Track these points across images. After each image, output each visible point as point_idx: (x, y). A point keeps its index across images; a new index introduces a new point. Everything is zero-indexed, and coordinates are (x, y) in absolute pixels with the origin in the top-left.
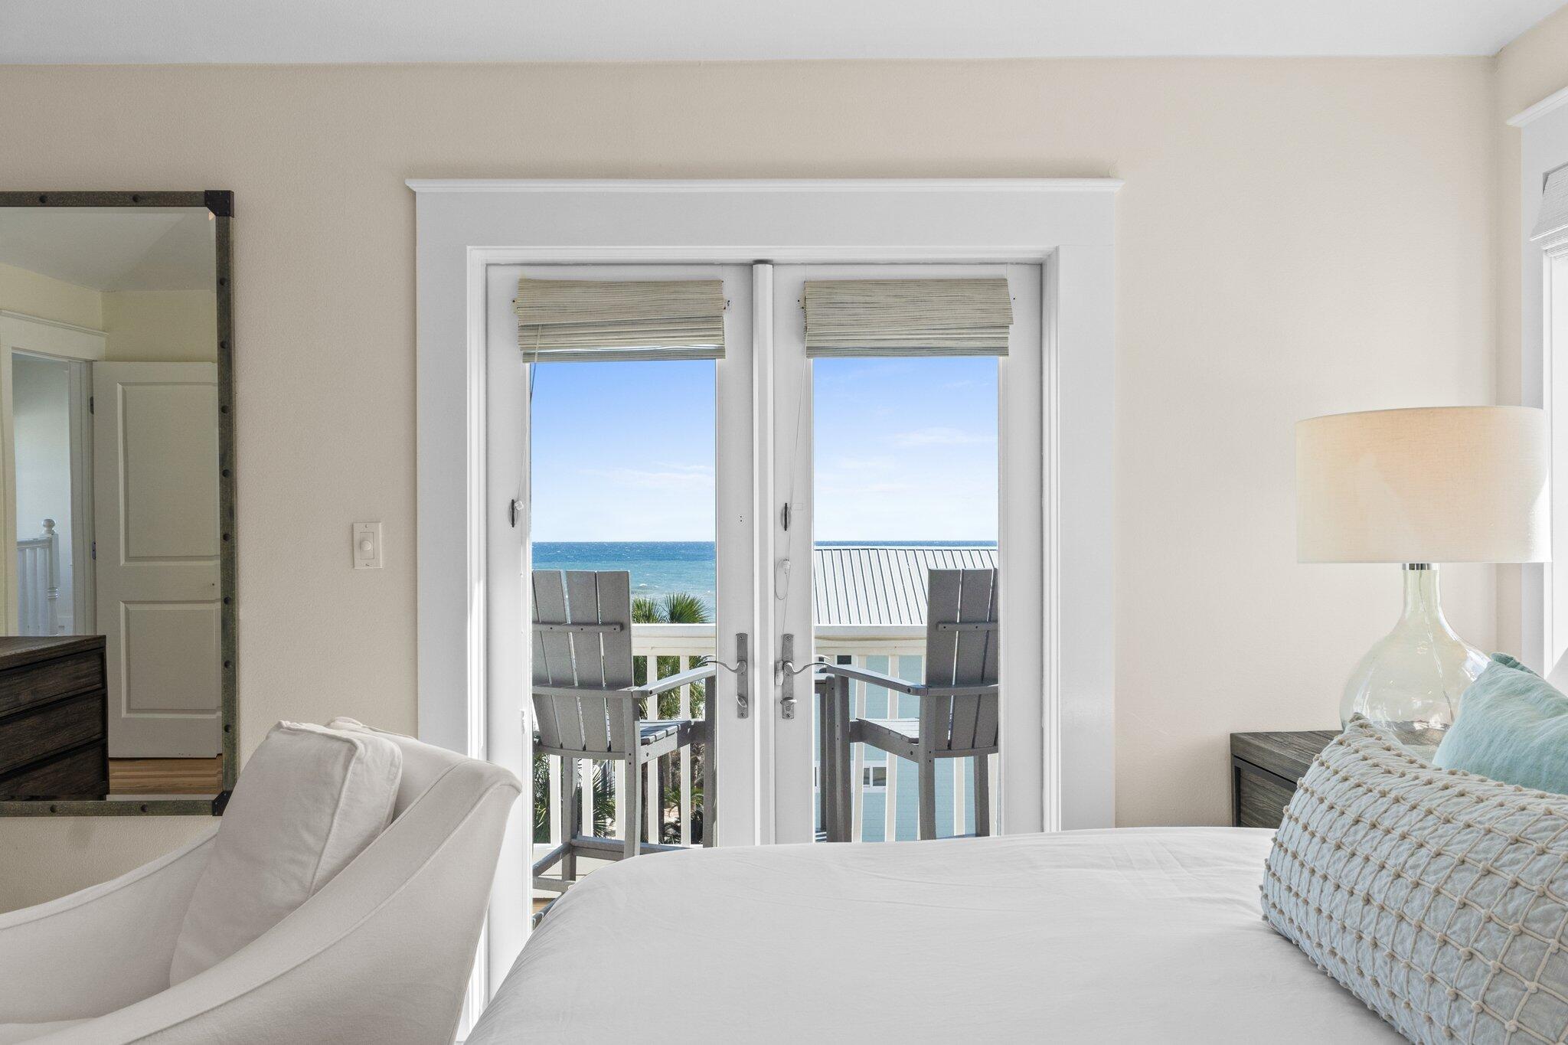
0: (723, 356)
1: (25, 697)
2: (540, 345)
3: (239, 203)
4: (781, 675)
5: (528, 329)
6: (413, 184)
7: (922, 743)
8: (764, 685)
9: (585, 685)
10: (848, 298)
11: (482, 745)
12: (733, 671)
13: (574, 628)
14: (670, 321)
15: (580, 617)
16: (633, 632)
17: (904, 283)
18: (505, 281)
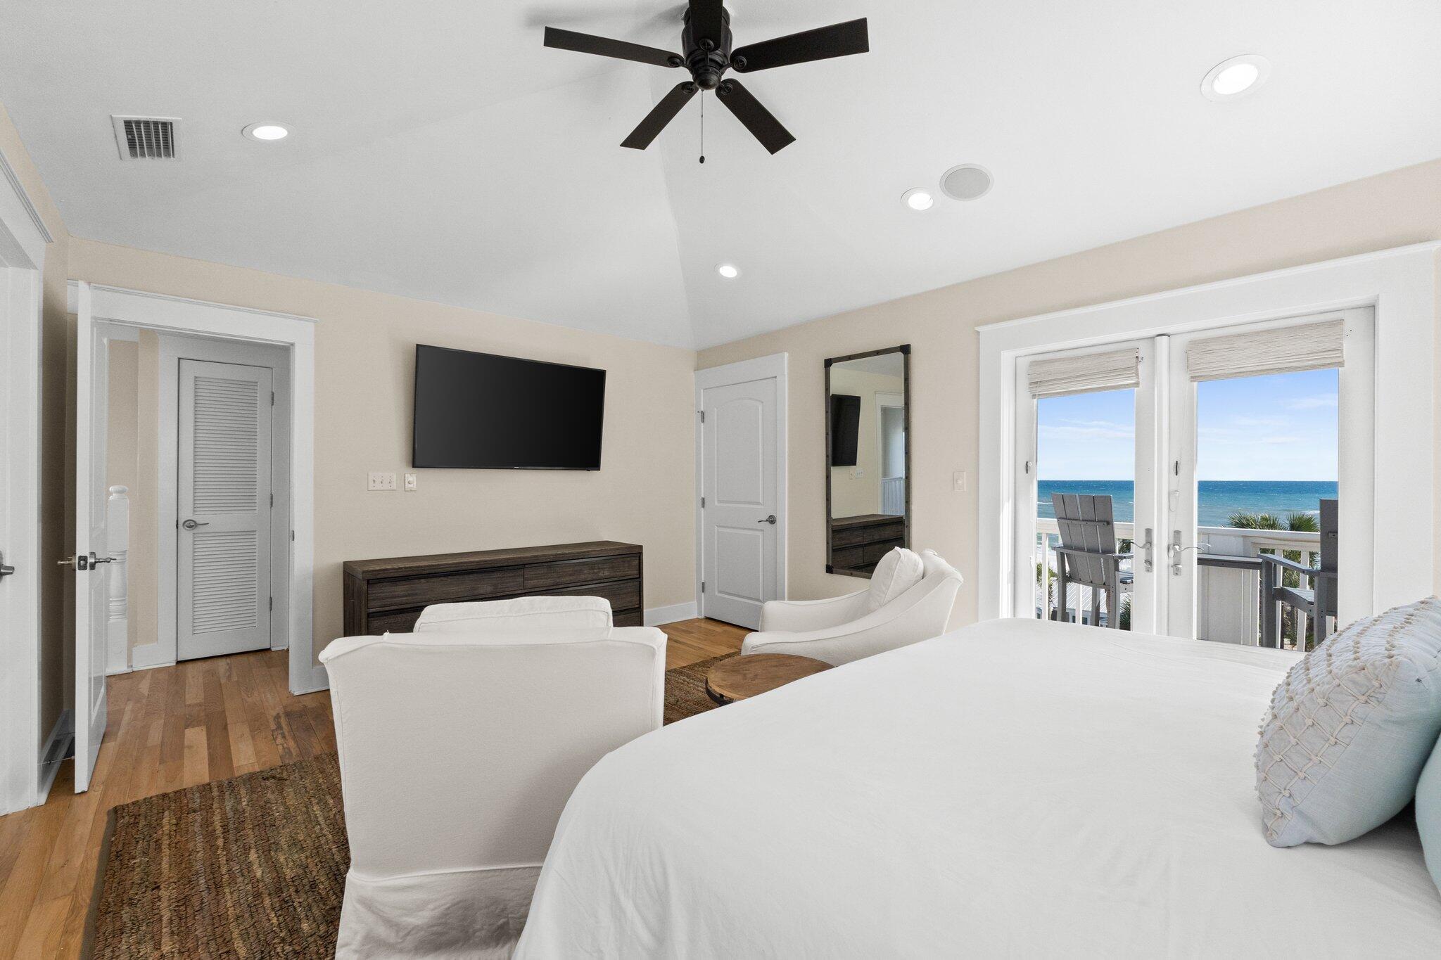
0: (1138, 387)
1: (876, 537)
2: (1038, 390)
3: (913, 349)
4: (1172, 553)
5: (1033, 384)
6: (977, 329)
7: (1316, 604)
8: (1161, 557)
9: (1090, 551)
10: (1214, 347)
11: (1010, 570)
12: (1142, 547)
13: (1083, 523)
14: (1105, 372)
15: (1086, 518)
16: (1115, 526)
17: (1258, 333)
18: (1024, 363)
